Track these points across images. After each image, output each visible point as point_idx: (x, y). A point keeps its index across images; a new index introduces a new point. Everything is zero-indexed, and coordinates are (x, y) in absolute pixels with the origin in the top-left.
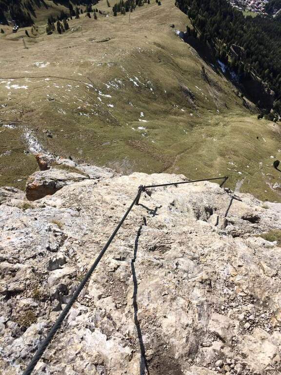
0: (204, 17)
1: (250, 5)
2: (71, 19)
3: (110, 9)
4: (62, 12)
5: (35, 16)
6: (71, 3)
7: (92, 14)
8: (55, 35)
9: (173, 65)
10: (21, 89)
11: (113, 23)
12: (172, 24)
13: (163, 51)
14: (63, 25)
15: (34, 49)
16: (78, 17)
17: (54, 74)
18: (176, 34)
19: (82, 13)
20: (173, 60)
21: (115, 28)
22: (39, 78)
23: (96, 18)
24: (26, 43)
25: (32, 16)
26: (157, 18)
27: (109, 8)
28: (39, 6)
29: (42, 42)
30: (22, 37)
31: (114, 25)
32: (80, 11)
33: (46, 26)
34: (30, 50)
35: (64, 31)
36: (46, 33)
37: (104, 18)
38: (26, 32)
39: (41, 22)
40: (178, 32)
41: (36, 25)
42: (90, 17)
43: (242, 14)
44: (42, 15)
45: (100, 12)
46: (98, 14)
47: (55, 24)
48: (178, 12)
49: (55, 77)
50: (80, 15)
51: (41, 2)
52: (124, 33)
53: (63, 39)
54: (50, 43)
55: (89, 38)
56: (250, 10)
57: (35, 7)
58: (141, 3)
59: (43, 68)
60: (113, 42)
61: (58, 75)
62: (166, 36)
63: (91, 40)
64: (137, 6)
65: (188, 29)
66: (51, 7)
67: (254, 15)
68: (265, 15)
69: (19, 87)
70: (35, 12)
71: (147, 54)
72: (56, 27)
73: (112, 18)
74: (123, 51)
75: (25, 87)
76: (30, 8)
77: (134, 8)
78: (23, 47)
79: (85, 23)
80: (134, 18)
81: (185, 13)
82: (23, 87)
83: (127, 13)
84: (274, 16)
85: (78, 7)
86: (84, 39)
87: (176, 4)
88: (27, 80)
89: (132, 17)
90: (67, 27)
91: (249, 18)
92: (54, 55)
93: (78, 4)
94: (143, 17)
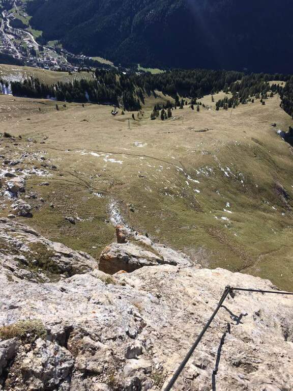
2: (176, 108)
3: (214, 104)
4: (168, 102)
5: (144, 103)
6: (178, 95)
7: (195, 106)
8: (158, 121)
9: (269, 161)
10: (116, 163)
11: (214, 116)
12: (274, 122)
13: (260, 146)
14: (167, 113)
15: (136, 130)
16: (182, 108)
17: (149, 154)
19: (186, 104)
20: (270, 156)
21: (214, 121)
22: (135, 156)
23: (198, 110)
24: (130, 124)
25: (141, 103)
26: (259, 116)
27: (213, 103)
28: (149, 95)
29: (145, 125)
30: (128, 119)
31: (214, 118)
32: (185, 103)
33: (151, 112)
34: (133, 130)
35: (166, 118)
36: (150, 118)
37: (206, 111)
38: (133, 116)
39: (148, 109)
40: (279, 131)
41: (143, 110)
42: (193, 109)
44: (150, 102)
45: (204, 106)
46: (201, 107)
47: (160, 111)
48: (282, 113)
49: (149, 157)
50: (184, 106)
51: (151, 92)
52: (223, 126)
53: (164, 125)
54: (151, 127)
55: (188, 127)
57: (145, 95)
58: (245, 101)
59: (140, 148)
60: (210, 133)
61: (152, 155)
62: (266, 133)
63: (190, 129)
64: (241, 104)
65: (291, 130)
66: (160, 97)
69: (115, 162)
70: (145, 99)
71: (244, 148)
72: (160, 114)
73: (215, 112)
74: (219, 142)
75: (120, 162)
76: (140, 95)
77: (237, 104)
78: (128, 127)
79: (187, 113)
80: (235, 114)
81: (290, 114)
82: (119, 162)
83: (229, 109)
85: (184, 99)
86: (184, 127)
87: (280, 106)
88: (123, 156)
89: (233, 113)
90: (170, 115)
92: (153, 137)
93: (184, 97)
94: (245, 114)
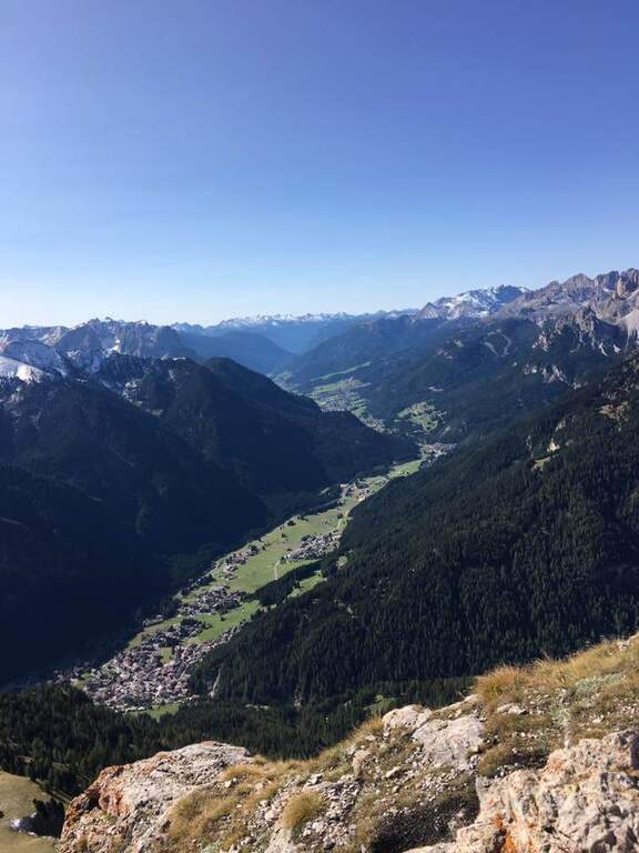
0: (68, 762)
1: (157, 694)
40: (17, 823)
43: (149, 717)
48: (5, 780)
56: (163, 703)
65: (39, 805)
67: (173, 709)
68: (195, 700)
81: (22, 774)
84: (212, 694)
91: (166, 718)
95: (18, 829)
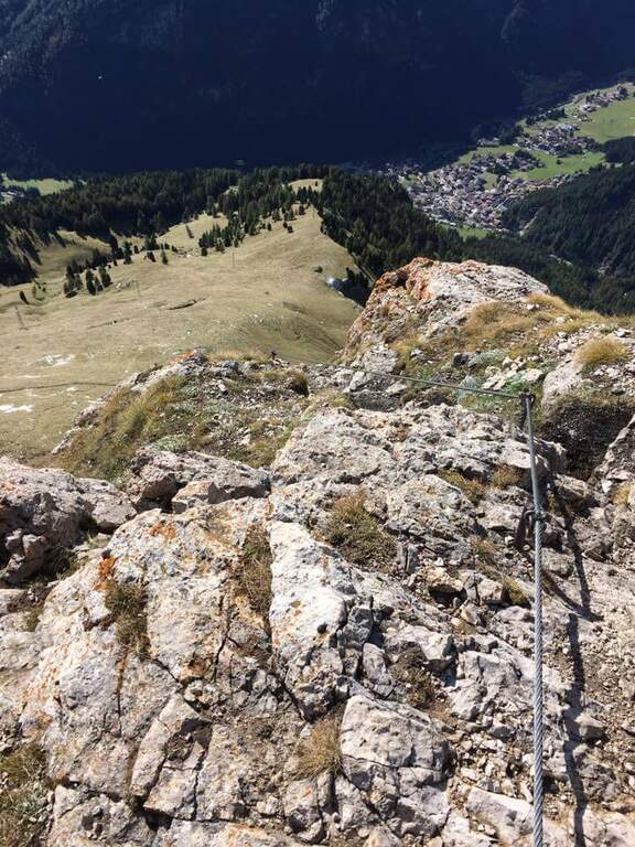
0: (380, 248)
1: (471, 215)
2: (116, 264)
3: (195, 243)
4: (96, 252)
5: (40, 263)
6: (114, 235)
7: (157, 254)
8: (83, 297)
9: (325, 342)
10: (18, 412)
11: (200, 269)
12: (316, 265)
13: (303, 317)
14: (99, 278)
15: (39, 329)
16: (128, 261)
17: (84, 377)
18: (326, 284)
19: (137, 252)
20: (323, 332)
21: (204, 279)
22: (56, 387)
23: (165, 261)
24: (23, 316)
25: (32, 262)
26: (288, 256)
27: (193, 240)
28: (47, 241)
29: (57, 313)
30: (13, 304)
31: (202, 274)
32: (132, 248)
33: (62, 280)
34: (33, 331)
35: (100, 289)
36: (63, 295)
37: (182, 261)
38: (22, 296)
39: (53, 273)
40: (331, 281)
41: (40, 279)
42: (154, 261)
43: (457, 234)
44: (56, 259)
45: (174, 250)
46: (169, 253)
47: (83, 276)
48: (329, 243)
49: (86, 383)
50: (133, 257)
51: (51, 235)
52: (223, 289)
53: (100, 306)
54: (71, 315)
55: (152, 302)
56: (474, 226)
57: (38, 245)
58: (253, 229)
59: (63, 367)
60: (202, 308)
61: (93, 379)
62: (306, 288)
63: (158, 305)
64: (247, 235)
65: (350, 273)
66: (73, 243)
67: (481, 234)
68: (503, 233)
69: (15, 409)
70: (39, 254)
71: (272, 325)
72: (85, 282)
73: (200, 260)
74: (222, 322)
75: (27, 408)
76: (27, 245)
77: (240, 238)
78: (18, 325)
79: (144, 271)
80: (242, 258)
81: (342, 244)
82: (23, 408)
83: (227, 249)
84: (522, 233)
85: (129, 240)
86: (144, 305)
87: (322, 230)
88: (29, 393)
89: (237, 257)
90: (107, 281)
91: (472, 240)
92: (83, 339)
93: (128, 236)
94: (260, 255)
95: (330, 286)
